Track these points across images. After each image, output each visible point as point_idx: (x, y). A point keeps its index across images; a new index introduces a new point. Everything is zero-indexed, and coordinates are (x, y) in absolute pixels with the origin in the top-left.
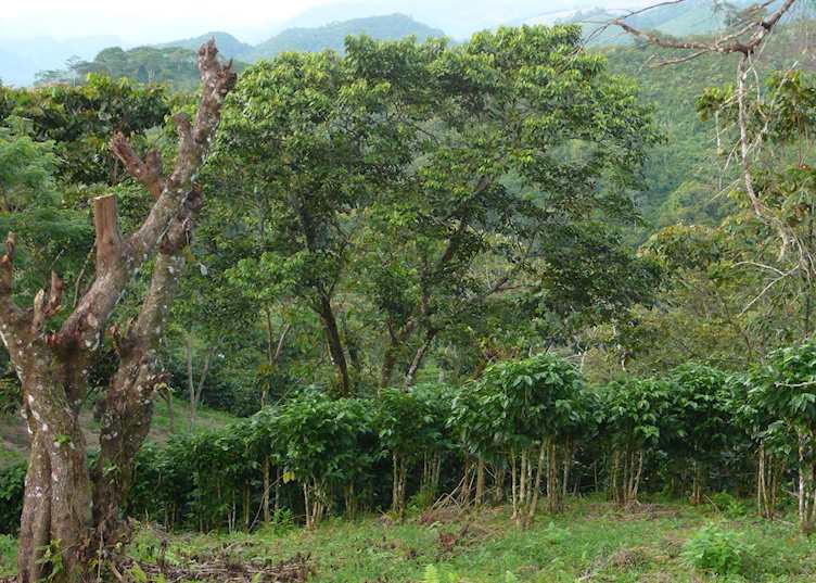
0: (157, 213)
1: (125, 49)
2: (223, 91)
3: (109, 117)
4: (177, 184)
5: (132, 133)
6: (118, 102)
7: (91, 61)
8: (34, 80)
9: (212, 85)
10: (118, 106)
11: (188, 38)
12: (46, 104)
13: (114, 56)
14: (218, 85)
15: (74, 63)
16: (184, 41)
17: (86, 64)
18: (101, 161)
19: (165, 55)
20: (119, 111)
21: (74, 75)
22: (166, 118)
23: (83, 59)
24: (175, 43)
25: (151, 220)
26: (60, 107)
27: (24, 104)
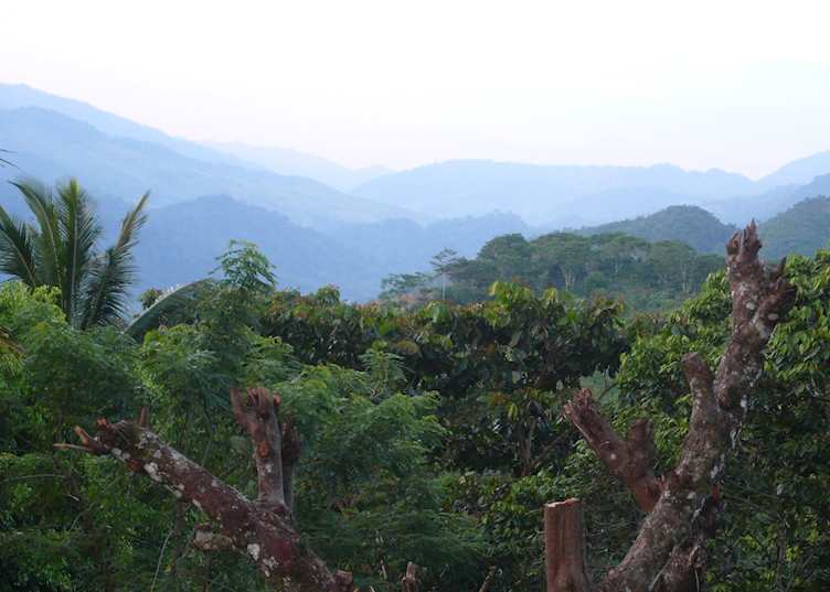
0: (650, 535)
1: (527, 237)
2: (772, 317)
3: (522, 355)
4: (685, 484)
5: (560, 385)
6: (541, 331)
7: (473, 258)
8: (380, 291)
9: (750, 306)
10: (541, 337)
11: (632, 216)
12: (424, 335)
13: (510, 250)
14: (763, 306)
15: (445, 261)
16: (626, 222)
17: (464, 263)
18: (503, 431)
19: (595, 248)
20: (540, 346)
21: (445, 282)
22: (624, 358)
23: (459, 256)
24: (611, 226)
25: (638, 549)
26: (445, 339)
27: (389, 335)
